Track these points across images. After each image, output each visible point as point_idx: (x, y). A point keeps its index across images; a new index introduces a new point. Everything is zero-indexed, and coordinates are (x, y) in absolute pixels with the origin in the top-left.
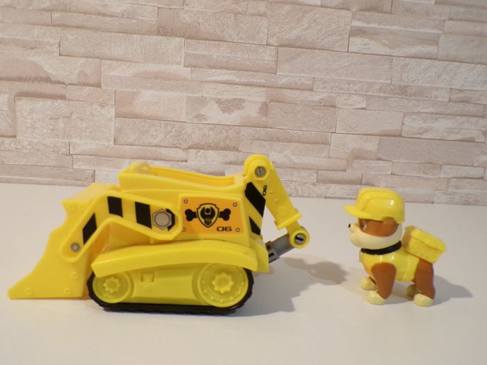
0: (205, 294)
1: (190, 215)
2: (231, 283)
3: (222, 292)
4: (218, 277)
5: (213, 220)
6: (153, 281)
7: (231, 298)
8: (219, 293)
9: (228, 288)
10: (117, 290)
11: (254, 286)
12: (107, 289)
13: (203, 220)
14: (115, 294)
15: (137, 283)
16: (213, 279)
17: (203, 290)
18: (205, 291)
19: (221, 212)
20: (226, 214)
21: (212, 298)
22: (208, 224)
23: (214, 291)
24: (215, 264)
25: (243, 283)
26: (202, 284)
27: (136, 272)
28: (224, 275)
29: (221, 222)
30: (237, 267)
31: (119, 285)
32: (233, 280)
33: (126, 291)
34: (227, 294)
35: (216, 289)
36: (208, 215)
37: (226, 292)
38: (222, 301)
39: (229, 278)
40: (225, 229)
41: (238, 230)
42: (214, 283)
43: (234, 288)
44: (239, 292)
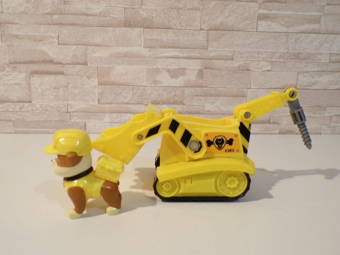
0: (222, 189)
1: (209, 143)
2: (237, 182)
3: (232, 187)
4: (229, 179)
5: (223, 146)
6: (191, 183)
7: (237, 191)
8: (230, 188)
9: (235, 185)
10: (170, 189)
11: (251, 183)
12: (164, 189)
13: (217, 146)
14: (169, 192)
15: (182, 185)
16: (226, 180)
17: (220, 187)
18: (222, 188)
19: (228, 141)
20: (230, 142)
21: (226, 192)
22: (220, 148)
23: (227, 187)
24: (227, 171)
25: (244, 182)
26: (220, 184)
27: (181, 178)
28: (233, 178)
29: (227, 147)
30: (240, 172)
31: (171, 187)
32: (238, 180)
33: (176, 189)
34: (234, 189)
35: (228, 186)
36: (220, 142)
37: (234, 188)
38: (231, 193)
39: (236, 179)
40: (230, 151)
41: (238, 151)
42: (227, 182)
43: (238, 185)
44: (242, 188)
